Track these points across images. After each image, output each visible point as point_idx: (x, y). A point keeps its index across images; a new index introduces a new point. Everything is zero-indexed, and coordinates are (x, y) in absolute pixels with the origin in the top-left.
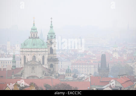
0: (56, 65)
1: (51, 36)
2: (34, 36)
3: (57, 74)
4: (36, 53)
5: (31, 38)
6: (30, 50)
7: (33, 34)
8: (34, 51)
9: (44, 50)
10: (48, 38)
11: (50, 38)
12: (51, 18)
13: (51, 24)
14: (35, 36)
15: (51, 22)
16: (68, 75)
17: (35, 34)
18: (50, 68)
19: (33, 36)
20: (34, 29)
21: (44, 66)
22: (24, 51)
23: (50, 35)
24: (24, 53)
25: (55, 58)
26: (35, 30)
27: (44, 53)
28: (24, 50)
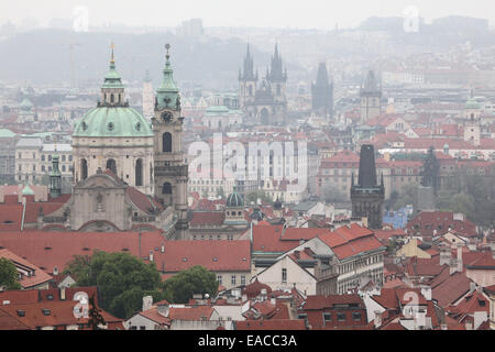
0: (182, 185)
1: (167, 101)
2: (112, 101)
3: (185, 213)
4: (116, 152)
5: (103, 106)
6: (98, 143)
7: (108, 95)
8: (111, 147)
9: (142, 142)
10: (156, 104)
11: (164, 104)
12: (168, 46)
13: (167, 65)
14: (116, 100)
15: (168, 57)
16: (234, 213)
17: (116, 95)
18: (161, 196)
19: (108, 100)
20: (112, 80)
21: (141, 190)
22: (83, 147)
23: (163, 96)
24: (81, 150)
25: (176, 164)
26: (117, 83)
27: (142, 150)
28: (81, 142)
